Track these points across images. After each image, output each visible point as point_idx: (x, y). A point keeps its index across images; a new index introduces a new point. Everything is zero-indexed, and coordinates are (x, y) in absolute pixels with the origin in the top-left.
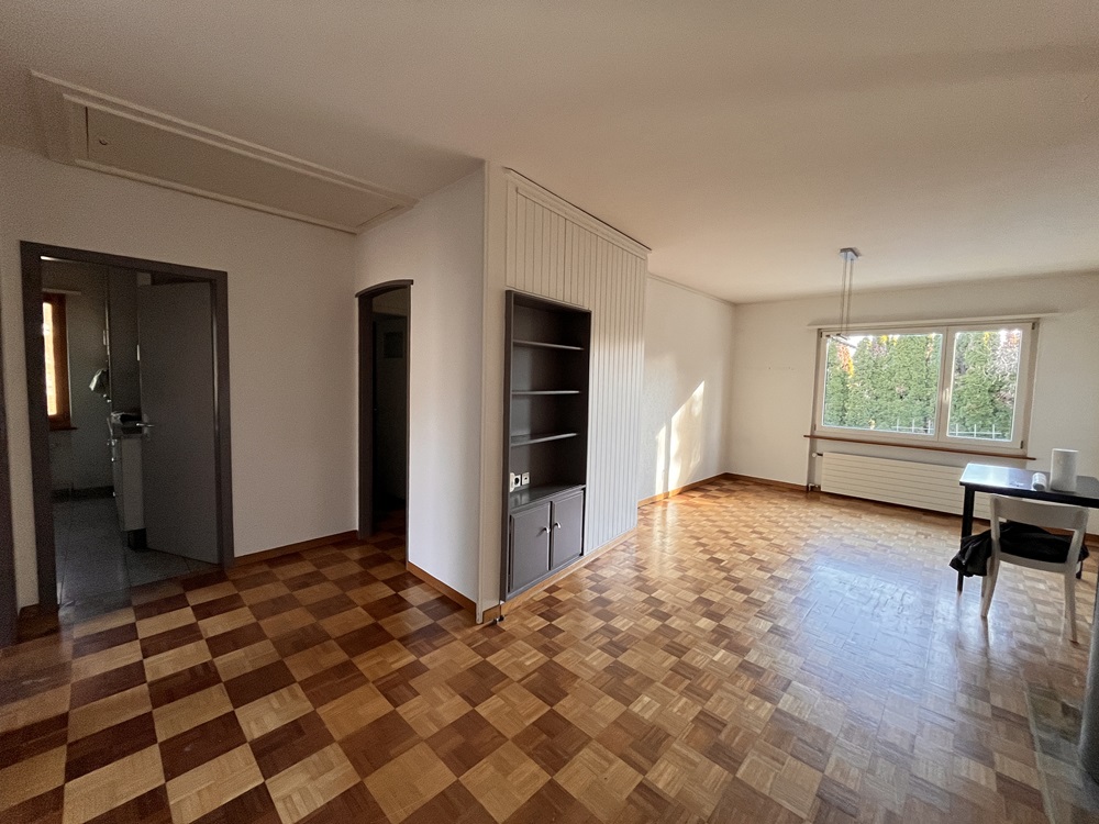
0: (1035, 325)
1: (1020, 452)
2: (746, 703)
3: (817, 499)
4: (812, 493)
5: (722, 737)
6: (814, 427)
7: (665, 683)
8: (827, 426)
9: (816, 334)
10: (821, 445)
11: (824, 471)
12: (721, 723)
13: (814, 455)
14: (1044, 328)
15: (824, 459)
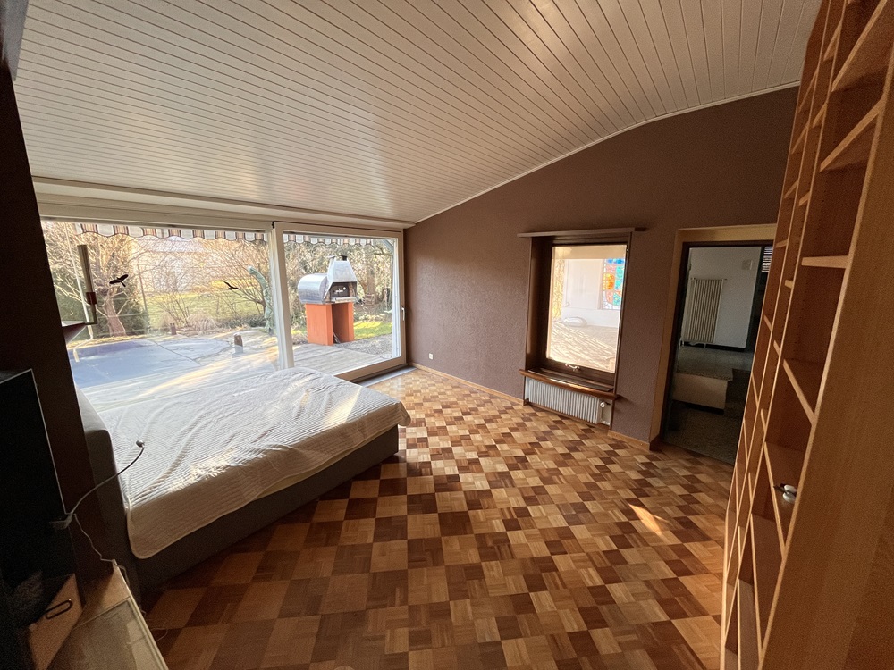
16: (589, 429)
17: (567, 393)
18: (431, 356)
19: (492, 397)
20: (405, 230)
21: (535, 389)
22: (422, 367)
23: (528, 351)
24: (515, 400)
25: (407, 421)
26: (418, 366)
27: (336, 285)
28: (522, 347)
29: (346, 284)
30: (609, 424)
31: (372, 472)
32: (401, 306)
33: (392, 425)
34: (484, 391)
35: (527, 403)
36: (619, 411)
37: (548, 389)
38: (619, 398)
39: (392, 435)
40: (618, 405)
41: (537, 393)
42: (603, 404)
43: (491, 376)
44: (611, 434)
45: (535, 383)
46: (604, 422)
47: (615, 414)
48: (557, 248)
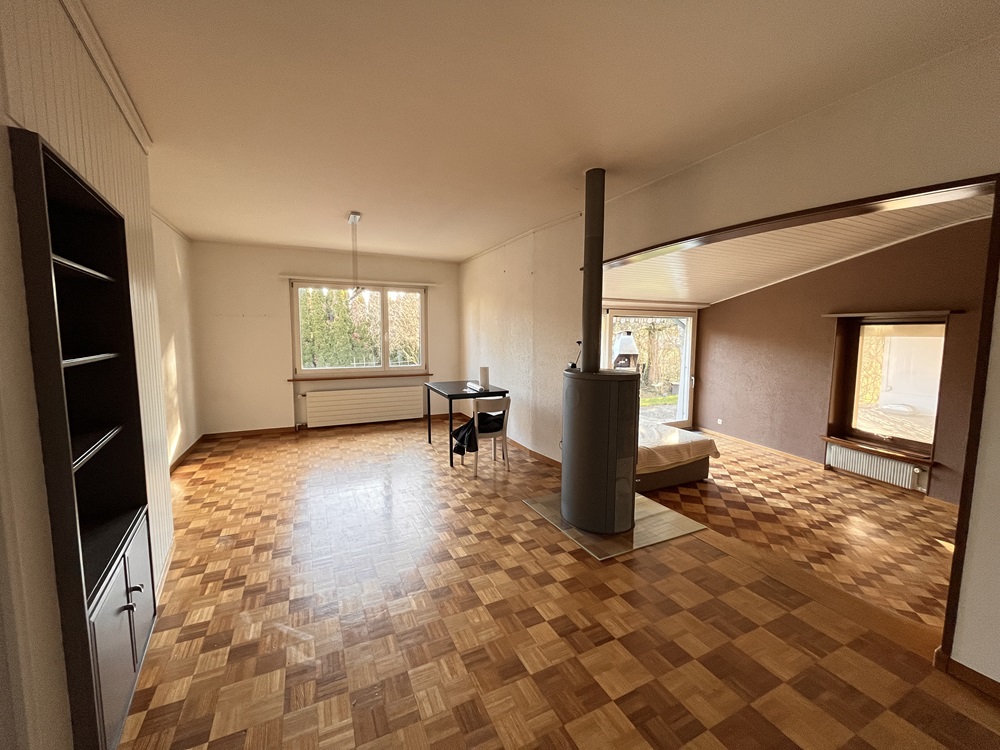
0: (425, 290)
1: (424, 372)
2: (471, 621)
3: (306, 436)
4: (300, 432)
5: (493, 659)
6: (295, 371)
7: (415, 665)
8: (305, 368)
9: (287, 283)
10: (304, 387)
11: (309, 410)
12: (475, 652)
13: (299, 396)
14: (429, 292)
15: (308, 398)
16: (902, 493)
17: (875, 459)
18: (720, 422)
19: (788, 460)
20: (699, 310)
21: (837, 454)
22: (709, 431)
23: (831, 421)
24: (815, 464)
25: (717, 455)
26: (705, 430)
27: (622, 357)
28: (824, 415)
29: (628, 356)
30: (925, 490)
31: (691, 485)
32: (691, 375)
33: (703, 456)
34: (778, 455)
35: (829, 468)
36: (937, 479)
37: (853, 455)
38: (936, 465)
39: (704, 464)
40: (935, 472)
41: (840, 459)
42: (917, 470)
43: (788, 439)
44: (927, 500)
45: (839, 449)
46: (919, 489)
47: (933, 481)
48: (866, 326)
